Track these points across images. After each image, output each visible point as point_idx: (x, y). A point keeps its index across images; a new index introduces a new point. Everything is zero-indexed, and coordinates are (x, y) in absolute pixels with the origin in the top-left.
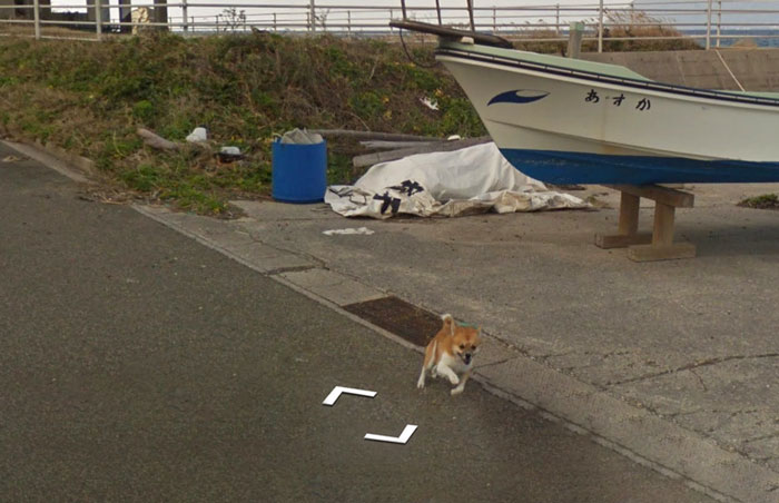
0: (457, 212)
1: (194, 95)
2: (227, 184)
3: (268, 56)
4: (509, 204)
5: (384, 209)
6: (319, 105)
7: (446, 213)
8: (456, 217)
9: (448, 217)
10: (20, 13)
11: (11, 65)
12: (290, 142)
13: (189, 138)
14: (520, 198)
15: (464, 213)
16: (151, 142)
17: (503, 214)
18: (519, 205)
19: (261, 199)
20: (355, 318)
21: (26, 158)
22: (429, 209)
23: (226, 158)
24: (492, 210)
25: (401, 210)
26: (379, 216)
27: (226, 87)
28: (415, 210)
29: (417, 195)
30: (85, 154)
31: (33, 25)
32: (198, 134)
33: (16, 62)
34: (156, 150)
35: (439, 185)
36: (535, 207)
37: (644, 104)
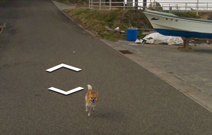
0: (158, 43)
1: (119, 21)
2: (119, 37)
3: (137, 13)
4: (171, 43)
5: (143, 42)
6: (146, 24)
7: (156, 43)
8: (158, 44)
9: (156, 44)
10: (106, 4)
11: (92, 16)
12: (130, 29)
13: (116, 29)
14: (173, 42)
15: (160, 44)
16: (107, 29)
17: (169, 45)
18: (173, 43)
19: (124, 40)
20: (120, 52)
21: (87, 32)
22: (152, 42)
23: (121, 33)
24: (167, 44)
25: (146, 42)
26: (142, 43)
27: (126, 19)
28: (150, 42)
29: (151, 40)
30: (97, 32)
31: (109, 7)
32: (118, 28)
33: (93, 15)
34: (108, 31)
35: (157, 39)
36: (176, 44)
37: (177, 21)
